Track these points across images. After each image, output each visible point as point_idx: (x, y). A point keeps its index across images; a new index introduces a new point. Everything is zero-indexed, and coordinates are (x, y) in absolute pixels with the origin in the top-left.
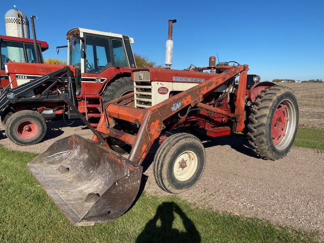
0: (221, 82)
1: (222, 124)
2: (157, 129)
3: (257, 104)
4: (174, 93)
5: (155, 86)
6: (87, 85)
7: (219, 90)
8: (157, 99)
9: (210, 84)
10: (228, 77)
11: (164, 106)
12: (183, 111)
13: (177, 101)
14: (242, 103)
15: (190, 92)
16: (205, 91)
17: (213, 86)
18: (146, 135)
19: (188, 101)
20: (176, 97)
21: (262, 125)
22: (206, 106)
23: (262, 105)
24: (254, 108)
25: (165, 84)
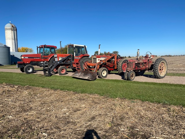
0: (111, 58)
1: (112, 68)
2: (98, 67)
3: (119, 62)
4: (101, 60)
5: (97, 59)
6: (76, 60)
7: (110, 60)
8: (98, 61)
9: (108, 58)
10: (112, 57)
11: (99, 63)
12: (103, 64)
13: (102, 62)
14: (116, 62)
15: (104, 60)
16: (107, 60)
17: (109, 59)
18: (97, 68)
19: (104, 62)
20: (102, 61)
21: (120, 67)
22: (108, 63)
23: (120, 62)
24: (118, 63)
25: (99, 59)
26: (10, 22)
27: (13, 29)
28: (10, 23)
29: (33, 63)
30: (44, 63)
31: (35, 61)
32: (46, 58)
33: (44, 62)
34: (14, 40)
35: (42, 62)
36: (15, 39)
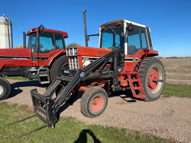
26: (3, 14)
27: (7, 23)
28: (3, 16)
29: (11, 69)
30: (38, 70)
31: (15, 67)
32: (43, 59)
33: (37, 67)
34: (8, 37)
35: (33, 69)
36: (9, 35)
